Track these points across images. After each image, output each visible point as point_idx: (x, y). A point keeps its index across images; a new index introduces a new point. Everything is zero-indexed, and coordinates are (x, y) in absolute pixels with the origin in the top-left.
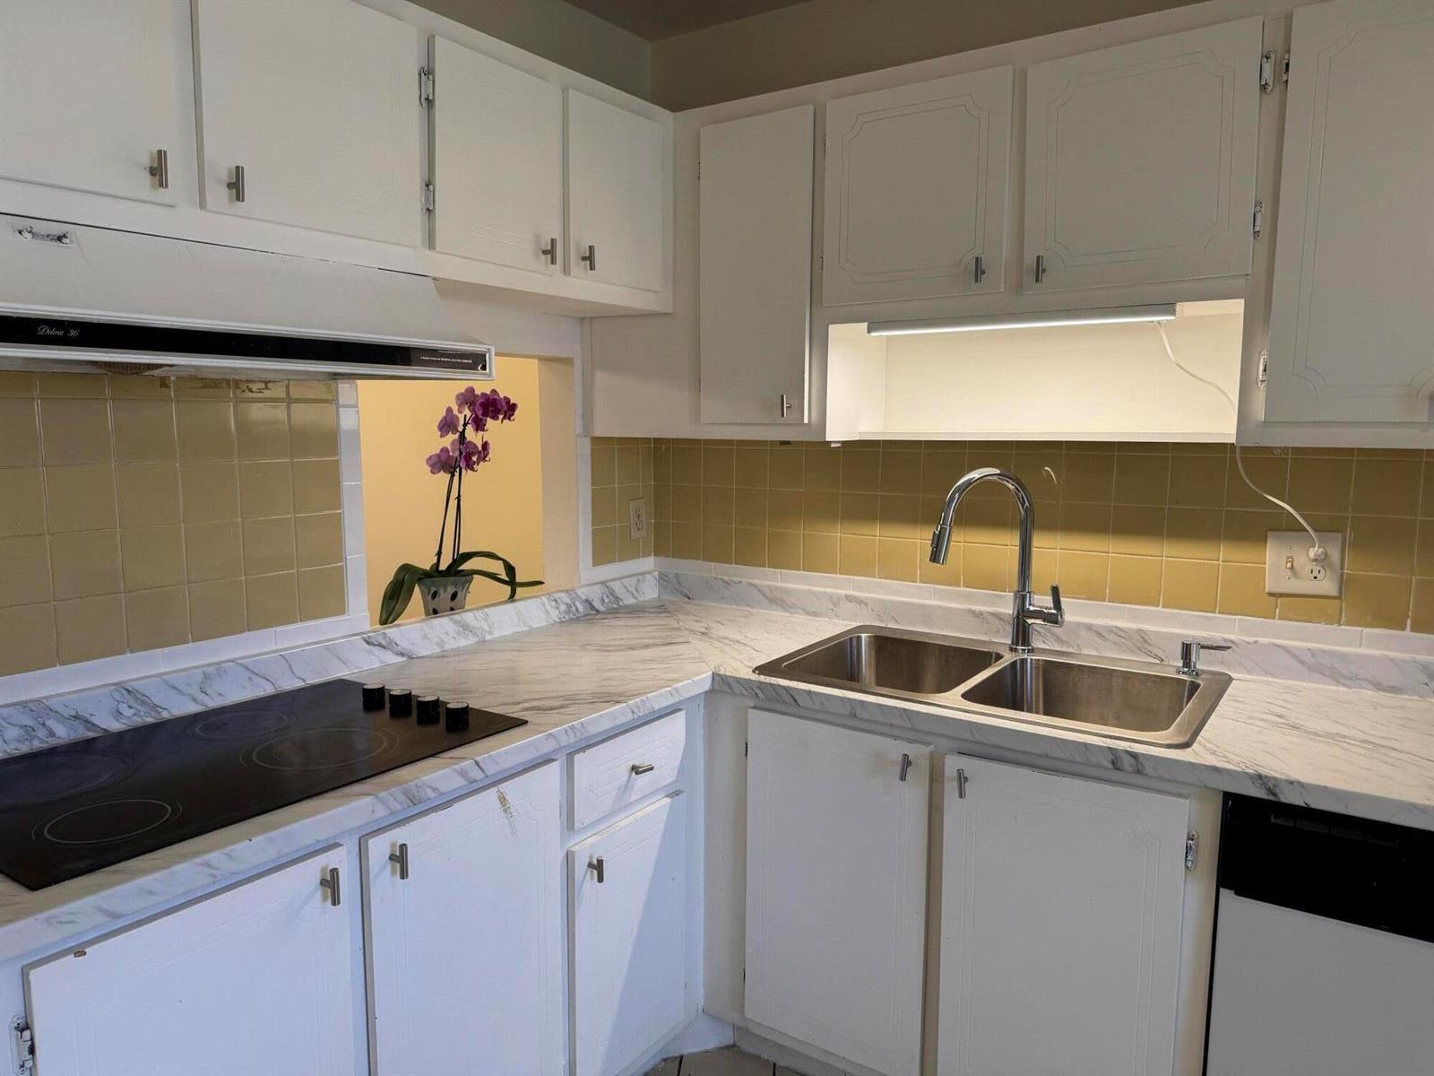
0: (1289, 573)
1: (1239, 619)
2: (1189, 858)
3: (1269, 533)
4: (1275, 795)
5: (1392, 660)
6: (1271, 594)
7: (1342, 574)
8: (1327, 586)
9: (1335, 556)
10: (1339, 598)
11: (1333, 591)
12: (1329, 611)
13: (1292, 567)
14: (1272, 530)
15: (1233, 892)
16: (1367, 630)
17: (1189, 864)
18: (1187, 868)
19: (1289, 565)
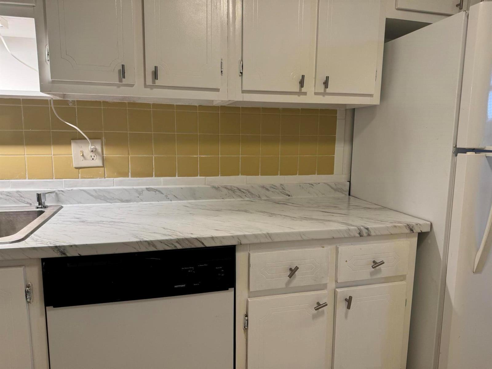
0: (82, 158)
1: (64, 180)
2: (28, 297)
3: (72, 141)
4: (64, 254)
5: (126, 190)
6: (76, 168)
7: (103, 157)
8: (98, 162)
9: (99, 149)
10: (103, 167)
11: (100, 164)
12: (100, 173)
13: (83, 155)
14: (73, 139)
15: (52, 307)
16: (115, 179)
18: (27, 302)
19: (82, 154)
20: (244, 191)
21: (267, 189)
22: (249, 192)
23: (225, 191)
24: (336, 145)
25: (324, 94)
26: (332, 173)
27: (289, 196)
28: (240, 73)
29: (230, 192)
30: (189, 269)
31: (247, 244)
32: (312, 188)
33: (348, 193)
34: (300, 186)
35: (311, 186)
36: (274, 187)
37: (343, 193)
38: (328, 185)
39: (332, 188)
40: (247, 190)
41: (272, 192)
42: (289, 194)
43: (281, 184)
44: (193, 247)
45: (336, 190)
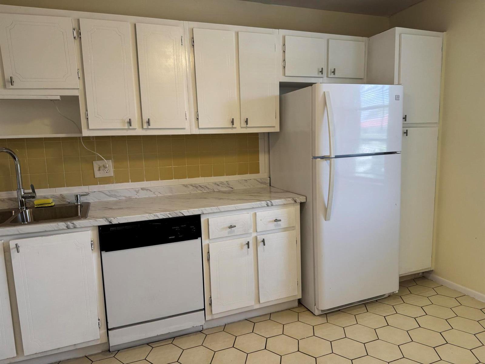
1: (89, 187)
2: (92, 247)
3: (93, 162)
4: (111, 223)
5: (128, 190)
7: (113, 170)
10: (113, 176)
12: (111, 180)
15: (105, 251)
16: (121, 184)
17: (93, 248)
18: (92, 250)
20: (203, 187)
21: (218, 185)
22: (207, 187)
23: (191, 187)
24: (260, 155)
25: (247, 127)
26: (259, 172)
27: (232, 188)
28: (197, 118)
29: (194, 188)
30: (176, 228)
31: (206, 214)
32: (247, 182)
33: (269, 185)
34: (239, 182)
35: (246, 181)
36: (222, 183)
37: (266, 185)
38: (257, 180)
39: (259, 182)
40: (205, 186)
41: (221, 186)
42: (232, 187)
43: (227, 181)
44: (178, 216)
45: (261, 183)
